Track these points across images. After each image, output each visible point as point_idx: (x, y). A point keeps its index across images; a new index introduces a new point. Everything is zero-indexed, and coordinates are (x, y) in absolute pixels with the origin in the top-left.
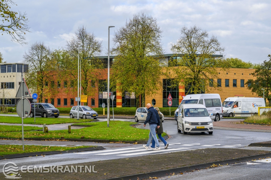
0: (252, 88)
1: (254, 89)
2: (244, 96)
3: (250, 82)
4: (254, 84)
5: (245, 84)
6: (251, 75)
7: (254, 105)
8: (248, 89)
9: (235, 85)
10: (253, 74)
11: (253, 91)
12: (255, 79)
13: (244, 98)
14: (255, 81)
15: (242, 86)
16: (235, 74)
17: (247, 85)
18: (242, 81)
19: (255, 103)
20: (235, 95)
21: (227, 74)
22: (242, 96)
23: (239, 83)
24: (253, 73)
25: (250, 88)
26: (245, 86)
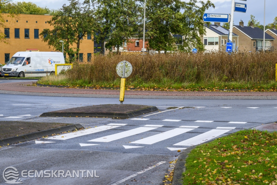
0: (49, 40)
1: (51, 41)
2: (39, 51)
3: (46, 32)
4: (51, 34)
5: (40, 35)
6: (47, 24)
7: (51, 61)
8: (44, 41)
9: (27, 36)
10: (49, 22)
11: (50, 44)
12: (51, 28)
13: (38, 53)
14: (52, 31)
15: (36, 36)
16: (27, 22)
17: (41, 35)
18: (36, 31)
19: (51, 58)
20: (27, 49)
21: (17, 21)
22: (36, 49)
23: (32, 34)
24: (49, 21)
25: (45, 40)
26: (40, 37)
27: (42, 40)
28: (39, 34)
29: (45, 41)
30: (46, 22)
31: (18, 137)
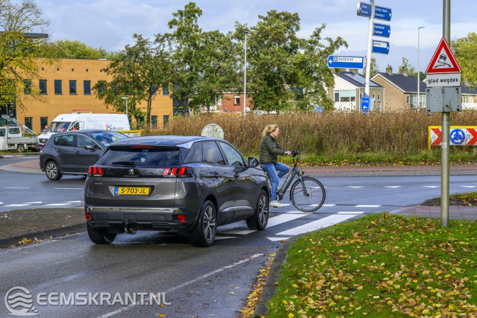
0: (106, 96)
1: (109, 99)
2: (91, 112)
3: (101, 85)
4: (109, 88)
5: (92, 89)
6: (103, 72)
7: (109, 127)
8: (98, 99)
9: (73, 91)
10: (106, 70)
11: (107, 102)
12: (109, 79)
13: (90, 115)
14: (110, 83)
15: (87, 91)
16: (73, 70)
17: (95, 90)
18: (87, 84)
19: (110, 123)
20: (74, 111)
21: (58, 69)
22: (87, 111)
23: (80, 88)
24: (106, 68)
25: (101, 97)
26: (92, 92)
27: (95, 96)
28: (91, 87)
29: (100, 99)
30: (101, 71)
31: (64, 227)
